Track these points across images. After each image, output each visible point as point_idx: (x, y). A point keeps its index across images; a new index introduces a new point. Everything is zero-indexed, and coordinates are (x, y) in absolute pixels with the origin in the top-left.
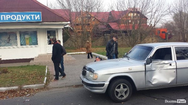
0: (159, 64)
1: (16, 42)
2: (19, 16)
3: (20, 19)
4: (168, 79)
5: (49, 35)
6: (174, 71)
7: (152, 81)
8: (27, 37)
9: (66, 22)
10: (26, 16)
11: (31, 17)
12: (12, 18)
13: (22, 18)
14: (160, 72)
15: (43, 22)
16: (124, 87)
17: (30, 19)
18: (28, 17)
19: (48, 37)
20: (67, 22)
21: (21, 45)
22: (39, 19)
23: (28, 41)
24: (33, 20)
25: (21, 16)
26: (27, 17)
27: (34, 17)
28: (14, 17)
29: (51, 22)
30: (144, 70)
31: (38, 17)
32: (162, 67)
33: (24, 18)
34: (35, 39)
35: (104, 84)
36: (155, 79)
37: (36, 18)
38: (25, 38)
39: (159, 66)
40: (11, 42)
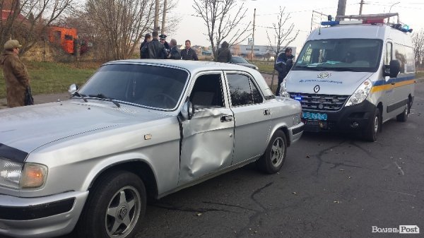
0: (202, 118)
4: (219, 156)
6: (230, 134)
7: (191, 165)
14: (205, 140)
30: (179, 137)
32: (207, 126)
35: (72, 200)
36: (196, 159)
39: (202, 123)
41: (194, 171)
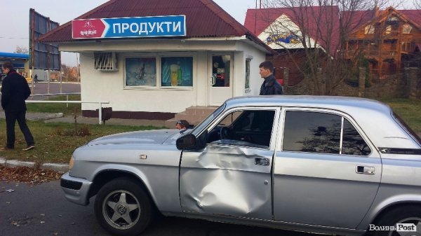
0: (229, 154)
1: (154, 79)
2: (144, 26)
3: (146, 31)
5: (216, 66)
6: (265, 181)
7: (199, 198)
8: (174, 68)
9: (236, 36)
10: (156, 25)
11: (164, 27)
12: (131, 30)
13: (149, 29)
15: (190, 37)
16: (129, 200)
17: (162, 31)
18: (160, 27)
19: (215, 71)
20: (240, 36)
21: (163, 84)
22: (180, 30)
23: (174, 78)
24: (169, 34)
25: (148, 25)
26: (158, 27)
27: (171, 26)
28: (134, 28)
29: (204, 37)
30: (178, 165)
31: (178, 27)
33: (152, 28)
34: (188, 74)
35: (81, 184)
36: (209, 195)
37: (174, 30)
38: (170, 71)
40: (147, 77)
41: (202, 204)
